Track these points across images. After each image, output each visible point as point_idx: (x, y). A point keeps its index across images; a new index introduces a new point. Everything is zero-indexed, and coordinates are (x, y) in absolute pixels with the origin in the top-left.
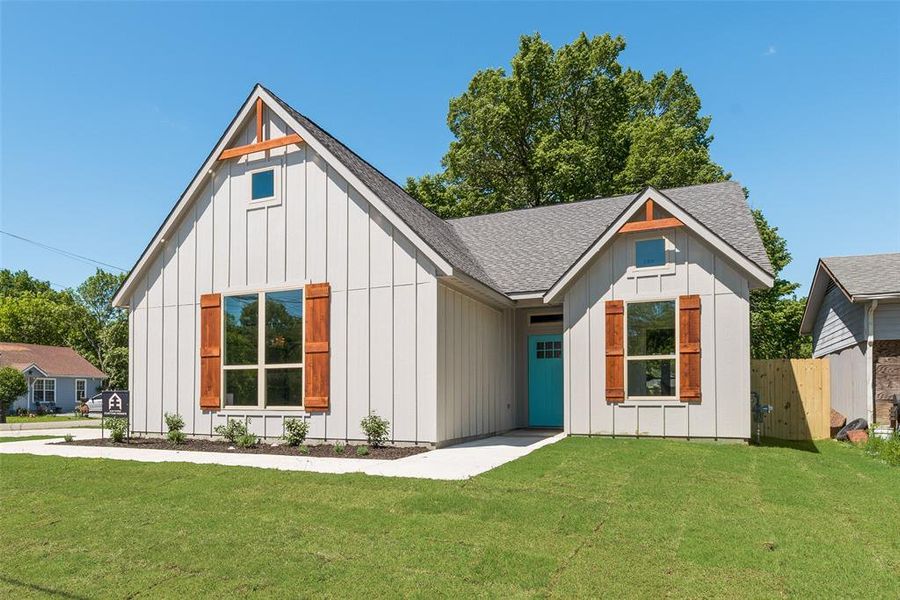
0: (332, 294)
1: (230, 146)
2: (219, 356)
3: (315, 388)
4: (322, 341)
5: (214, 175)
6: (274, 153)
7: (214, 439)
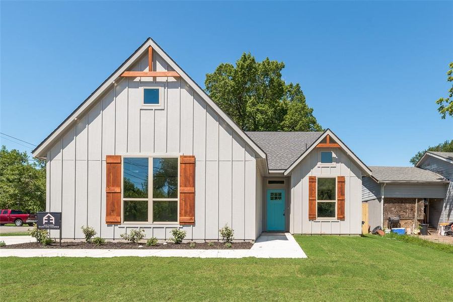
0: (196, 162)
1: (129, 69)
2: (121, 193)
3: (186, 212)
4: (190, 186)
5: (116, 85)
6: (158, 79)
7: (116, 241)
